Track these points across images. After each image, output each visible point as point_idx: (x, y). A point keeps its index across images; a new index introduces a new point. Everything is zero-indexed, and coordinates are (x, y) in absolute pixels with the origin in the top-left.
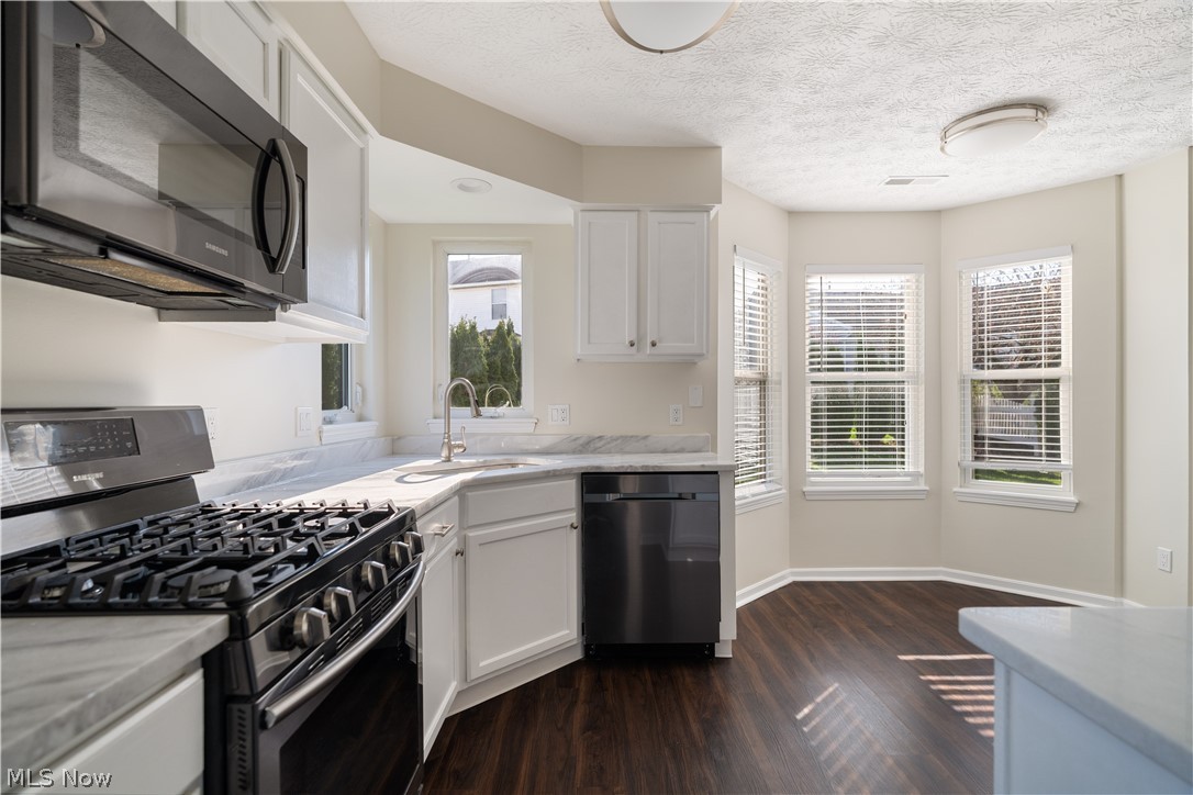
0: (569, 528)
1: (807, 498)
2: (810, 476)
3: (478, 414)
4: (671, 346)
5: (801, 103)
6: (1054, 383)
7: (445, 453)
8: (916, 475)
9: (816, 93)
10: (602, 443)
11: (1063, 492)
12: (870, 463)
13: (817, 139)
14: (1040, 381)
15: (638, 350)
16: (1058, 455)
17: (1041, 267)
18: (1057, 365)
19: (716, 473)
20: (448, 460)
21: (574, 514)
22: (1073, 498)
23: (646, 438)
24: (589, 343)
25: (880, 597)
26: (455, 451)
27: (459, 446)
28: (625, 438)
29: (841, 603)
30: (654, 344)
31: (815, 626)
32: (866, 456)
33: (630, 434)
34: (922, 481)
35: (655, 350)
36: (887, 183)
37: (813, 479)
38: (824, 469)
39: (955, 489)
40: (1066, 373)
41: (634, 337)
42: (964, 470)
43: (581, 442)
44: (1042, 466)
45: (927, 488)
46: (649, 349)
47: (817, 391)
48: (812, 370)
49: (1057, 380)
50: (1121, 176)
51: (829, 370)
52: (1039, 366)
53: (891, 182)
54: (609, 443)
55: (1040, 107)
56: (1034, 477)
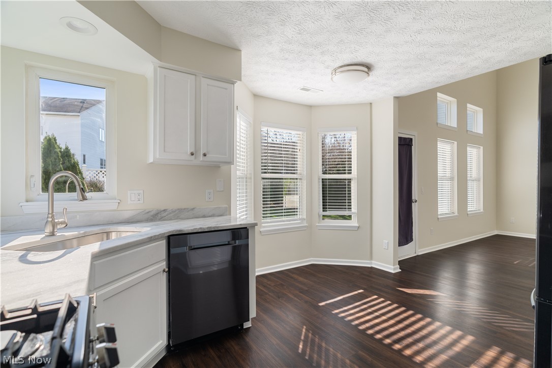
0: (162, 272)
1: (262, 234)
2: (263, 223)
3: (84, 198)
4: (213, 157)
5: (290, 38)
6: (350, 180)
7: (49, 229)
8: (302, 219)
9: (300, 34)
10: (166, 213)
11: (353, 222)
12: (287, 215)
13: (287, 59)
14: (345, 179)
15: (195, 158)
16: (351, 208)
17: (345, 134)
18: (350, 173)
19: (246, 228)
20: (52, 234)
21: (165, 262)
22: (357, 225)
23: (193, 209)
24: (164, 151)
25: (295, 276)
26: (59, 227)
27: (61, 223)
28: (181, 210)
29: (282, 283)
30: (205, 155)
31: (279, 298)
32: (285, 212)
33: (183, 207)
34: (305, 222)
35: (206, 159)
36: (301, 89)
37: (263, 225)
38: (268, 220)
39: (317, 224)
40: (354, 176)
41: (193, 150)
42: (319, 216)
43: (152, 213)
44: (346, 213)
45: (307, 225)
46: (202, 158)
47: (264, 183)
48: (263, 173)
49: (350, 179)
50: (371, 103)
51: (271, 173)
52: (345, 173)
53: (303, 89)
54: (170, 213)
55: (368, 67)
56: (344, 217)
